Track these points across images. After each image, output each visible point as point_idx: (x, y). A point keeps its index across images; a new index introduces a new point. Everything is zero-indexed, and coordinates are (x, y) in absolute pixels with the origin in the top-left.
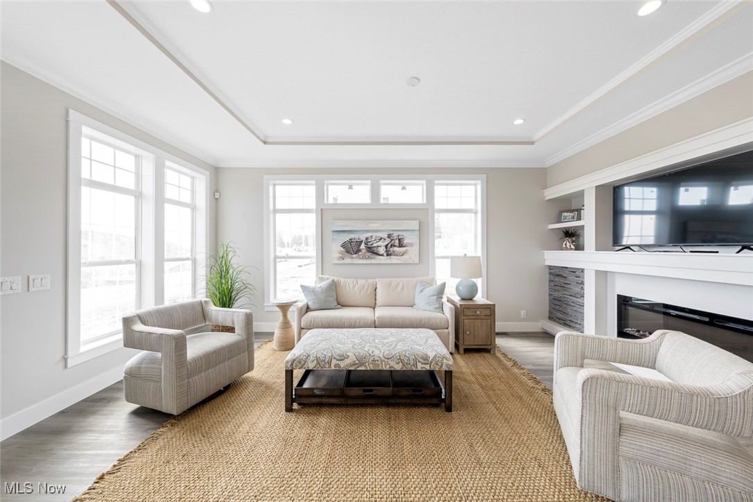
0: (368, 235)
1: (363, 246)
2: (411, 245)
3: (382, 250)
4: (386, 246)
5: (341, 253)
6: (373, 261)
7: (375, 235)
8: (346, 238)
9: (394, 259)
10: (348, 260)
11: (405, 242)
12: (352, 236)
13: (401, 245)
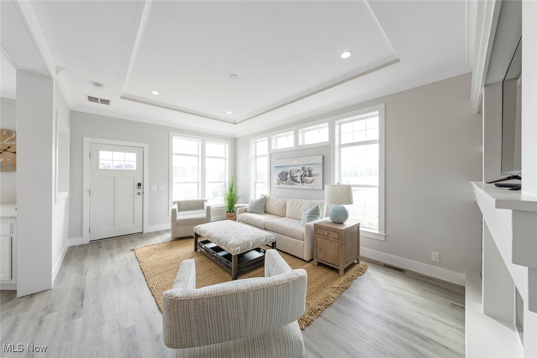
0: (291, 168)
1: (288, 176)
2: (317, 175)
3: (299, 179)
4: (301, 176)
5: (278, 180)
6: (294, 187)
7: (295, 168)
8: (280, 170)
9: (306, 186)
10: (281, 185)
11: (313, 172)
12: (283, 169)
13: (310, 176)
